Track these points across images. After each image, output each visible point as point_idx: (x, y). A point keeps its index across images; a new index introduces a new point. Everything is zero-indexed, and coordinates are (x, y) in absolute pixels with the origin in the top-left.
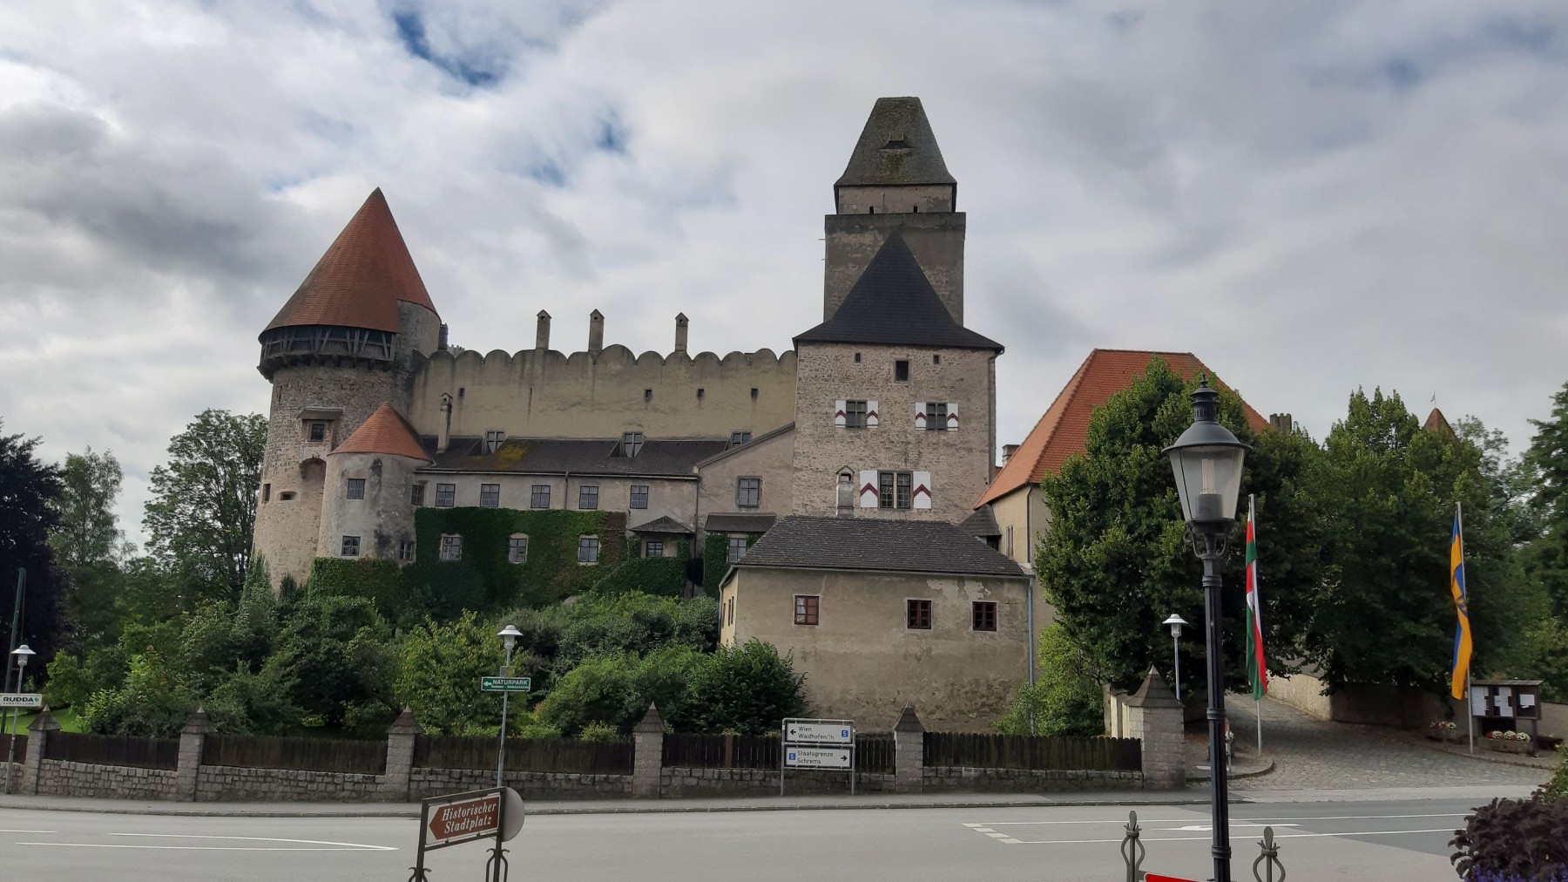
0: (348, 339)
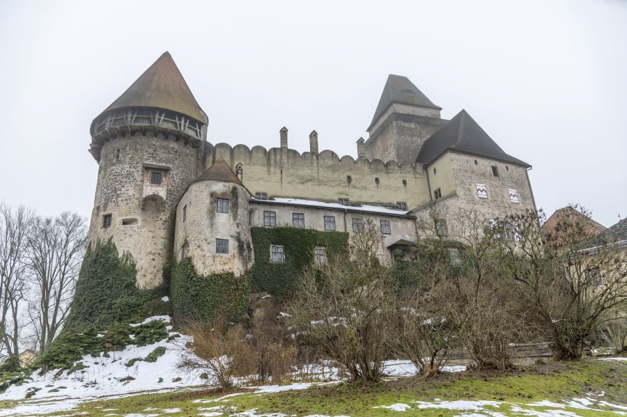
0: (177, 121)
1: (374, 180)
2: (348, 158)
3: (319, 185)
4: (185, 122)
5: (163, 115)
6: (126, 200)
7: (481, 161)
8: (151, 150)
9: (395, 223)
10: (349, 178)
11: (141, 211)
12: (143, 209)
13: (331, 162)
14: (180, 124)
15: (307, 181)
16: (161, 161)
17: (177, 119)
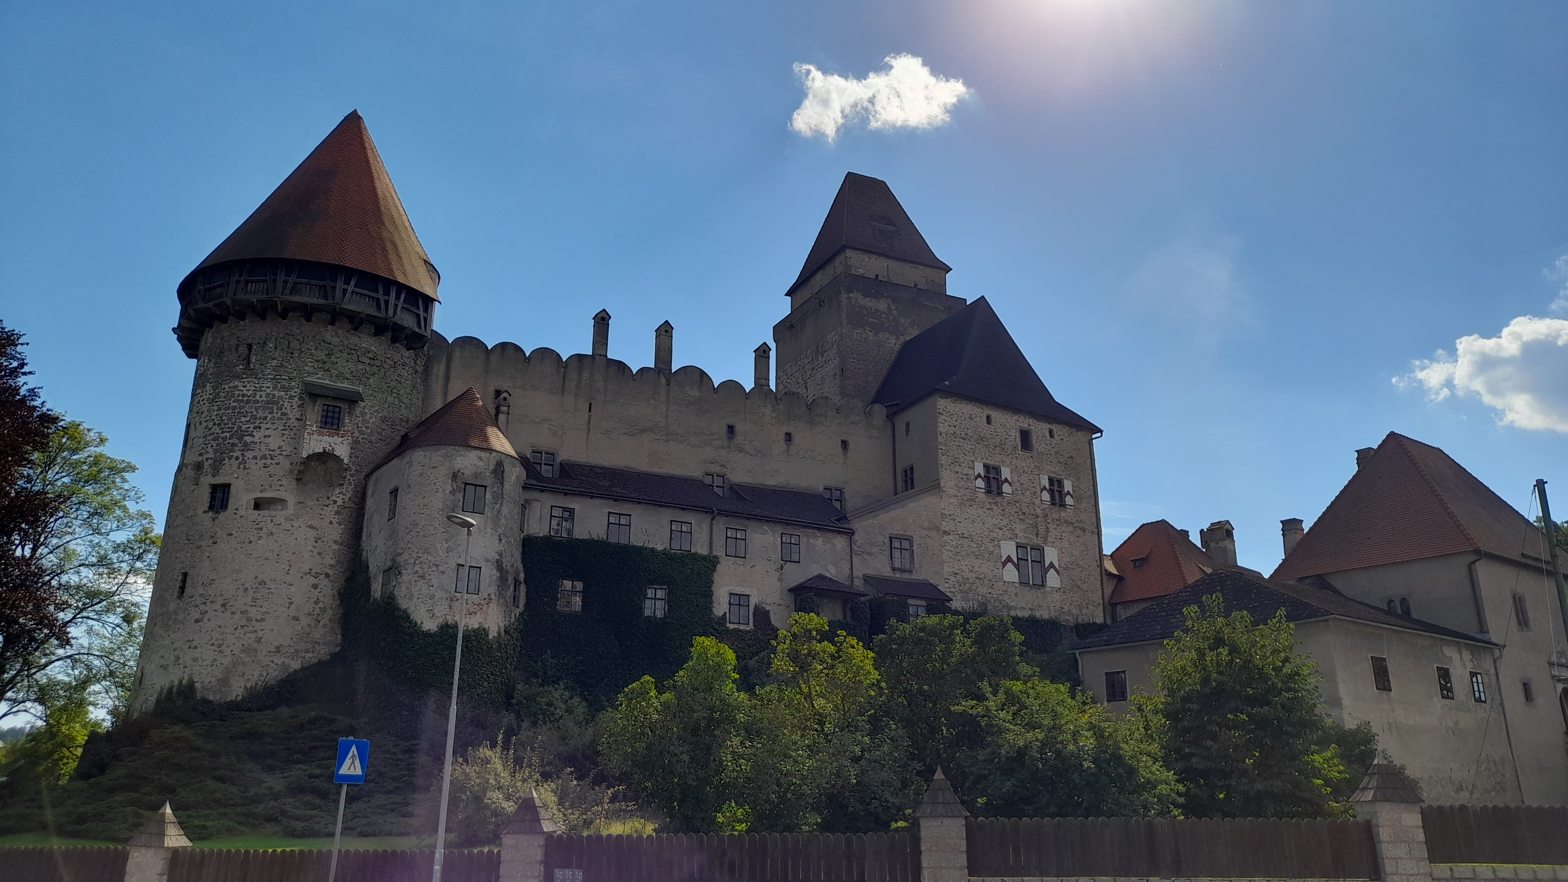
0: (380, 295)
1: (782, 437)
2: (732, 386)
3: (668, 441)
4: (398, 298)
5: (353, 282)
6: (264, 457)
7: (999, 417)
8: (321, 355)
9: (811, 541)
10: (731, 429)
11: (294, 483)
12: (298, 480)
13: (694, 393)
14: (387, 303)
15: (644, 431)
16: (340, 376)
17: (381, 292)
